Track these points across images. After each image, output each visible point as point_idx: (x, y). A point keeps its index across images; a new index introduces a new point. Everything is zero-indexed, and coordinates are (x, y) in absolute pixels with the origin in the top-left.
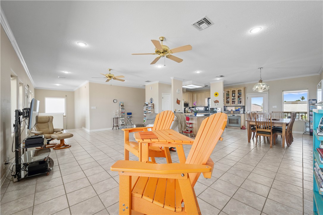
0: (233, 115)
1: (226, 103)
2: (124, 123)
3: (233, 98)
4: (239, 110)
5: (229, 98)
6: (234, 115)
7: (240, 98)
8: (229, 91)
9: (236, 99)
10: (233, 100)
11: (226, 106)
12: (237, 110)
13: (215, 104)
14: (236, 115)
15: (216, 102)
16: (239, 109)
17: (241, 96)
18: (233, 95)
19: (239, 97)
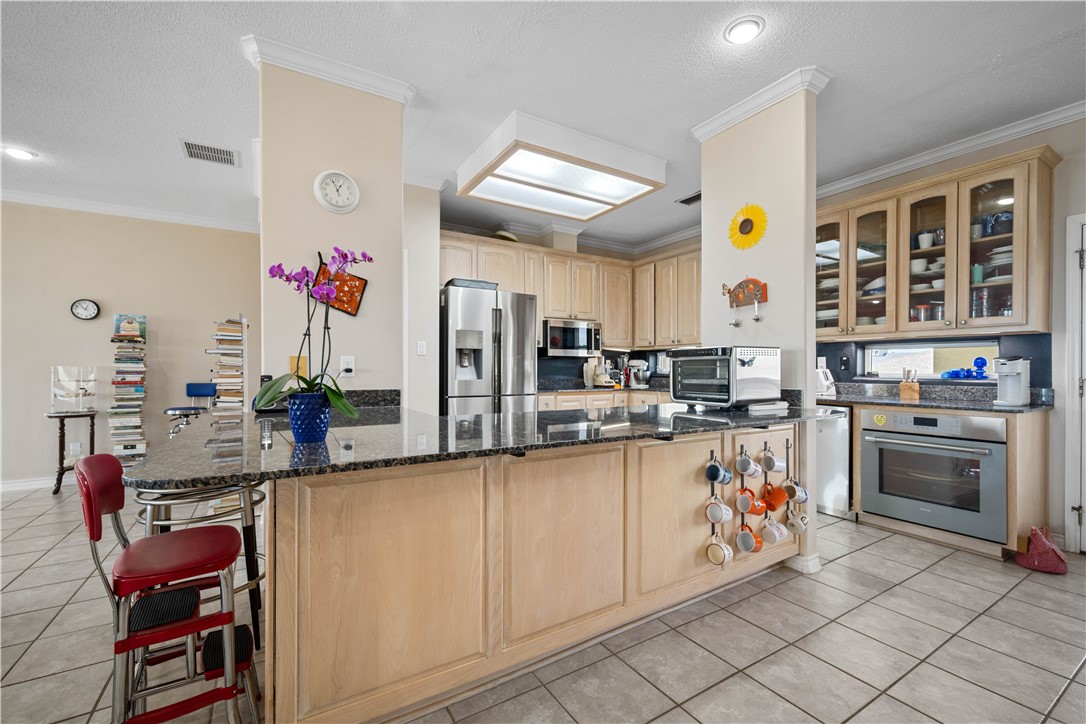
0: (918, 421)
1: (859, 315)
2: (141, 448)
3: (919, 266)
4: (981, 376)
5: (881, 272)
6: (933, 422)
7: (999, 260)
8: (883, 214)
9: (950, 272)
10: (921, 288)
11: (862, 346)
12: (955, 375)
13: (733, 315)
14: (949, 422)
15: (749, 293)
16: (981, 363)
17: (1009, 242)
18: (925, 241)
19: (978, 254)
